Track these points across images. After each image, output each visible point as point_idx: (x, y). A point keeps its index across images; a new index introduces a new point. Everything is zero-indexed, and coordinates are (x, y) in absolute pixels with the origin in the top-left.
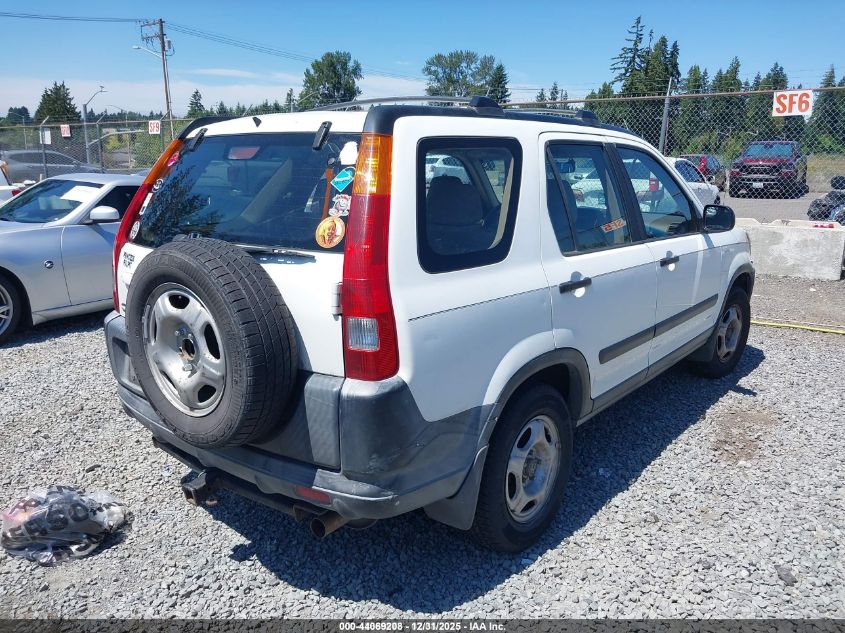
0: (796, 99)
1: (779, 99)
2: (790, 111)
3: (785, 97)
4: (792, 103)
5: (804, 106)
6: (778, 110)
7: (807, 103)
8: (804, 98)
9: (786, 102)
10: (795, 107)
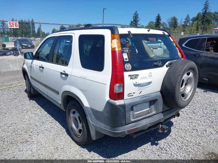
0: (14, 24)
1: (9, 23)
2: (13, 27)
3: (11, 23)
4: (13, 25)
5: (16, 26)
6: (10, 26)
7: (17, 25)
8: (16, 24)
9: (12, 24)
10: (14, 26)
